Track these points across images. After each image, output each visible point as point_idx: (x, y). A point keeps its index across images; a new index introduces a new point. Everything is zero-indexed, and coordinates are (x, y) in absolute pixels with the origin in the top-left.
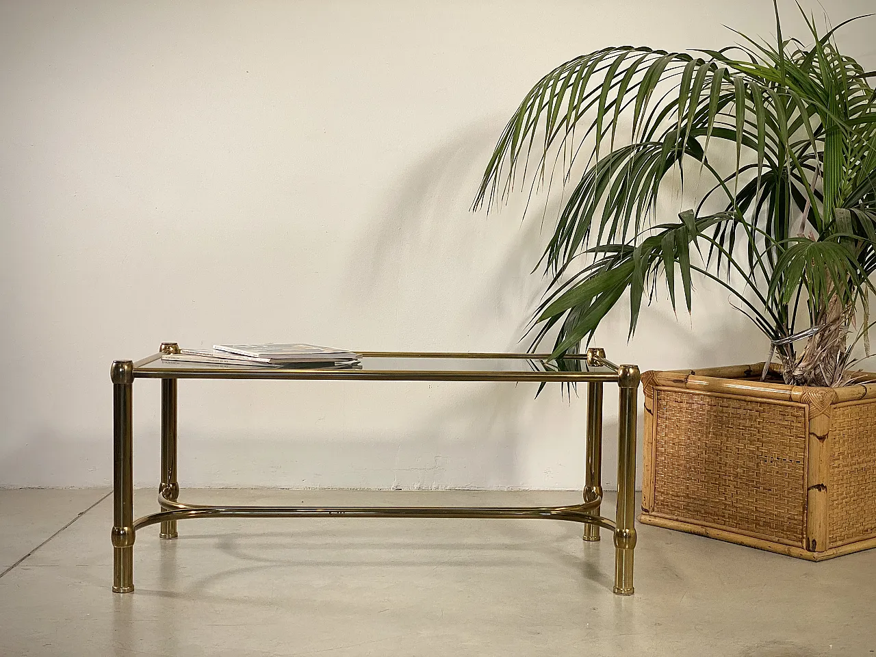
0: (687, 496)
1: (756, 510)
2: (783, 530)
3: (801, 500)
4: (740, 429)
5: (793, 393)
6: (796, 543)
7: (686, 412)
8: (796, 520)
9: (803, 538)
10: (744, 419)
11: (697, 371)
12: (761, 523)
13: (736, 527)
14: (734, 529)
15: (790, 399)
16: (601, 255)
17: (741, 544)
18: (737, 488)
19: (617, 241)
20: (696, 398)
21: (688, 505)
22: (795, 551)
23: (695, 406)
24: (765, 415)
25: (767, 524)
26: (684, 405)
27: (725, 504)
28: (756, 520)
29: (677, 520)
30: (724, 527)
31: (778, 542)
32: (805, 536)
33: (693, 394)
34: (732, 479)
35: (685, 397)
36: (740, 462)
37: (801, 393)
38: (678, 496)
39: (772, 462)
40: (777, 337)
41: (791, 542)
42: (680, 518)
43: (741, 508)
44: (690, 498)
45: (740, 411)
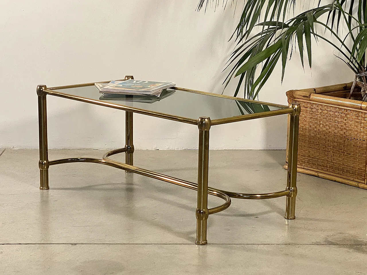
0: (309, 156)
1: (343, 164)
2: (356, 174)
3: (365, 160)
4: (336, 123)
5: (363, 105)
6: (362, 181)
7: (309, 113)
8: (362, 170)
9: (365, 179)
10: (338, 118)
11: (317, 88)
12: (345, 171)
13: (333, 173)
14: (332, 174)
15: (361, 109)
16: (266, 27)
17: (335, 181)
18: (334, 153)
19: (275, 19)
20: (314, 106)
21: (309, 161)
22: (361, 185)
23: (314, 110)
24: (348, 116)
25: (348, 171)
26: (308, 109)
27: (328, 161)
28: (343, 169)
29: (304, 168)
30: (327, 173)
31: (353, 181)
32: (366, 178)
33: (313, 104)
34: (331, 148)
35: (309, 105)
36: (336, 140)
37: (366, 106)
38: (305, 156)
39: (351, 140)
40: (359, 72)
41: (359, 181)
42: (305, 167)
43: (336, 163)
44: (310, 157)
45: (337, 114)
